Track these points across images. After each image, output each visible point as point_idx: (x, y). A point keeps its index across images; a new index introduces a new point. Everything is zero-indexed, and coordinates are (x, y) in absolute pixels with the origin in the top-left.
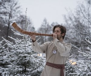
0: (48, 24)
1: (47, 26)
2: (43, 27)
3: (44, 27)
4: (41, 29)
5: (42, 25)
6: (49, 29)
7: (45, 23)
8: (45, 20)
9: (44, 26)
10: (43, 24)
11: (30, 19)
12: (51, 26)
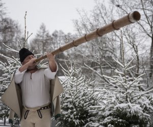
0: (48, 34)
1: (45, 36)
2: (39, 38)
3: (41, 38)
4: (36, 41)
5: (38, 35)
6: (48, 41)
7: (42, 31)
8: (43, 27)
9: (41, 36)
10: (38, 33)
11: (18, 25)
12: (52, 36)
